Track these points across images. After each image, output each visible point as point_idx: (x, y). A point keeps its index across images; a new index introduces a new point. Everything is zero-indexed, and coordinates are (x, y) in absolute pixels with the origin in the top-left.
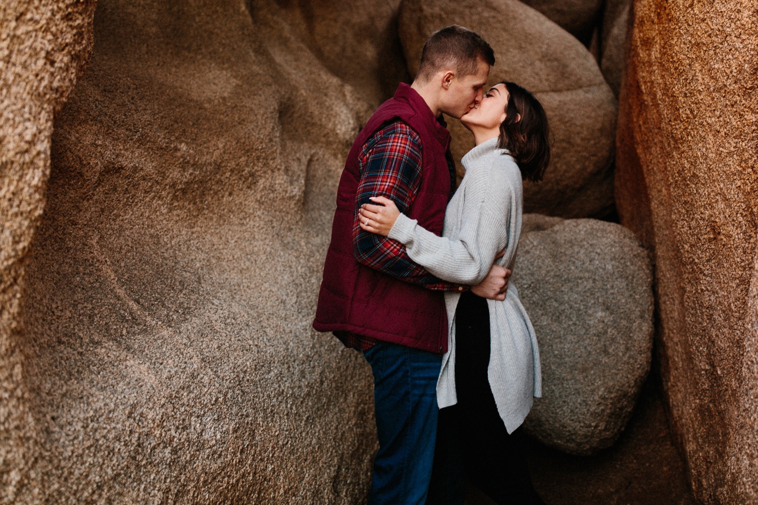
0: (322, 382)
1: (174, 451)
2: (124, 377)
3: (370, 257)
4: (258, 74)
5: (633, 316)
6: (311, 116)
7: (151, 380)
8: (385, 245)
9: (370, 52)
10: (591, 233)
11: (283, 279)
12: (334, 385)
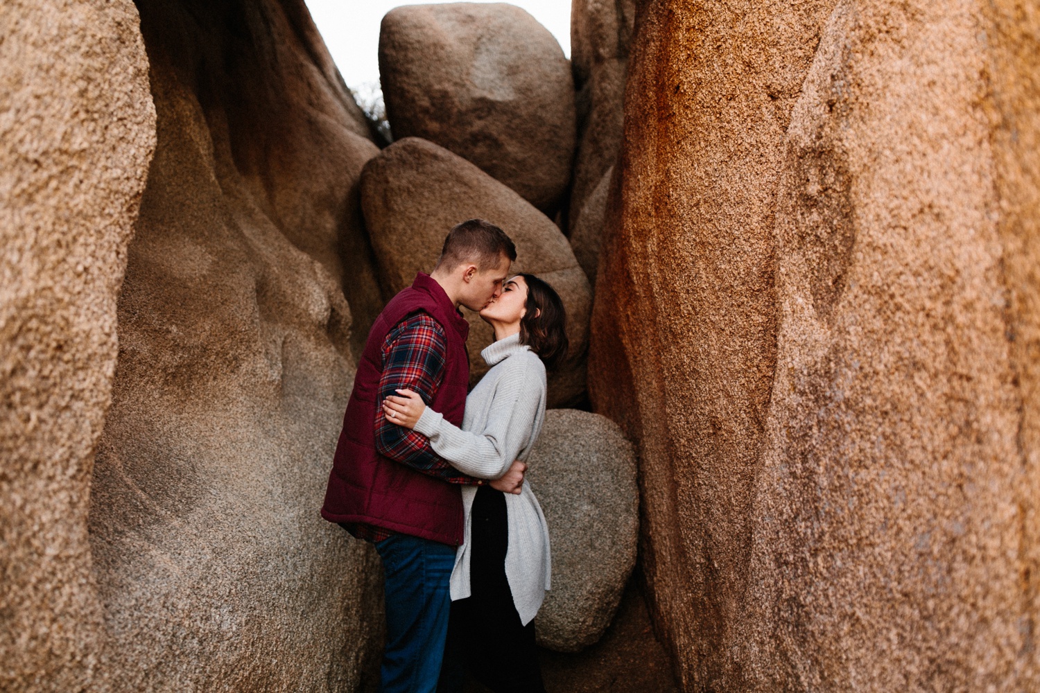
0: (312, 576)
1: (201, 642)
2: (152, 567)
3: (395, 449)
4: (233, 250)
5: (618, 510)
6: (284, 296)
7: (176, 571)
8: (410, 438)
9: (329, 223)
10: (575, 424)
11: (267, 468)
12: (322, 579)
